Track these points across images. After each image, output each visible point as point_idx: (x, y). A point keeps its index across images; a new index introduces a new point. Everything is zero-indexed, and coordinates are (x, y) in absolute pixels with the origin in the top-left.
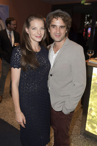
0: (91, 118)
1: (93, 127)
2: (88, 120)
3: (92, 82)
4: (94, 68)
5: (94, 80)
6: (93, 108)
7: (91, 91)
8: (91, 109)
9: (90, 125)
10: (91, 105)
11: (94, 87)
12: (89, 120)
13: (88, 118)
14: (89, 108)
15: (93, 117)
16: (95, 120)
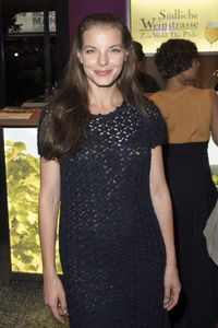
0: (18, 240)
1: (27, 259)
2: (14, 247)
3: (7, 160)
4: (5, 130)
5: (10, 155)
6: (18, 217)
7: (8, 181)
8: (15, 221)
9: (19, 256)
10: (14, 212)
11: (11, 170)
12: (16, 246)
13: (12, 244)
14: (11, 219)
15: (22, 237)
16: (27, 242)
